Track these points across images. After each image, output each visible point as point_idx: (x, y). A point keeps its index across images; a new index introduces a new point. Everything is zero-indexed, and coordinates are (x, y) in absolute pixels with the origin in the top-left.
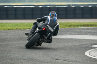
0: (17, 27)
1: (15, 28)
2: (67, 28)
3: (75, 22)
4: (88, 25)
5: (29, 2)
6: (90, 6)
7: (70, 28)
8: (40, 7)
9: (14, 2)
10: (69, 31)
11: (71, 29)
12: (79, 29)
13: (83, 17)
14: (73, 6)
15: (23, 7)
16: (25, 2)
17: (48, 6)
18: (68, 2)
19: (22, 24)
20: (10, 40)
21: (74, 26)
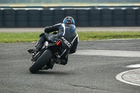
0: (18, 39)
1: (16, 40)
2: (90, 40)
3: (102, 32)
4: (120, 37)
5: (35, 2)
6: (123, 9)
7: (94, 40)
8: (52, 9)
9: (15, 2)
10: (92, 45)
11: (96, 42)
12: (108, 42)
13: (113, 25)
14: (99, 9)
15: (27, 9)
16: (29, 2)
17: (63, 9)
18: (92, 2)
19: (25, 34)
20: (8, 57)
21: (101, 37)
